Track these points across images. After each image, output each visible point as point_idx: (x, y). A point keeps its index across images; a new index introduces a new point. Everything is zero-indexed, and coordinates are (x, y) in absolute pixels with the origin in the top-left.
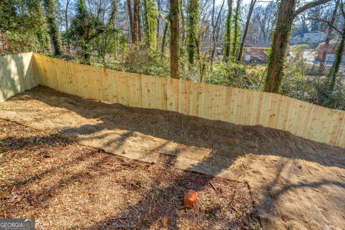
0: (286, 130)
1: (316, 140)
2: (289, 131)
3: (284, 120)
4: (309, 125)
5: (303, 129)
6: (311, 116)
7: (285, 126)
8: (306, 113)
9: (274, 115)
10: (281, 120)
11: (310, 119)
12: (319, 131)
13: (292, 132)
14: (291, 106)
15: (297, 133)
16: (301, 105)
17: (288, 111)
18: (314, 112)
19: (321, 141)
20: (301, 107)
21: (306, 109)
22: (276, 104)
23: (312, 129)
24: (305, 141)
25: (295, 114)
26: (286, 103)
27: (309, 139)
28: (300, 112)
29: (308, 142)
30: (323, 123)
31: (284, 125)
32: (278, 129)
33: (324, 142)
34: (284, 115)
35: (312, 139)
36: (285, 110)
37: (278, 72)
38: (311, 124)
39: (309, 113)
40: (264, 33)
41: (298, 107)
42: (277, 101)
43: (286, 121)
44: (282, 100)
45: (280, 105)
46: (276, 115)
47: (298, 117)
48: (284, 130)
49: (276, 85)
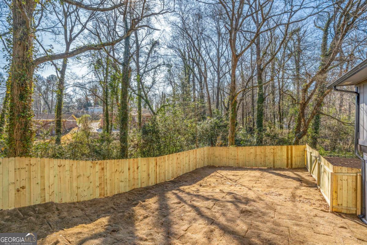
0: (47, 201)
1: (86, 199)
2: (51, 200)
3: (41, 190)
4: (75, 184)
5: (69, 192)
6: (75, 174)
7: (45, 196)
8: (68, 173)
9: (23, 188)
10: (36, 190)
11: (74, 177)
12: (87, 187)
13: (57, 201)
14: (46, 169)
15: (63, 199)
16: (59, 165)
17: (44, 177)
18: (76, 169)
19: (92, 198)
20: (59, 166)
21: (67, 168)
22: (23, 171)
23: (79, 188)
24: (73, 205)
25: (55, 176)
26: (39, 167)
27: (78, 201)
28: (61, 173)
29: (77, 205)
30: (88, 177)
31: (42, 196)
32: (35, 204)
33: (94, 198)
34: (39, 183)
35: (82, 200)
36: (39, 175)
37: (23, 130)
38: (76, 182)
39: (71, 171)
40: (48, 106)
41: (56, 167)
42: (25, 166)
43: (44, 189)
44: (31, 163)
45: (30, 171)
46: (27, 187)
47: (59, 179)
48: (44, 203)
49: (24, 147)
